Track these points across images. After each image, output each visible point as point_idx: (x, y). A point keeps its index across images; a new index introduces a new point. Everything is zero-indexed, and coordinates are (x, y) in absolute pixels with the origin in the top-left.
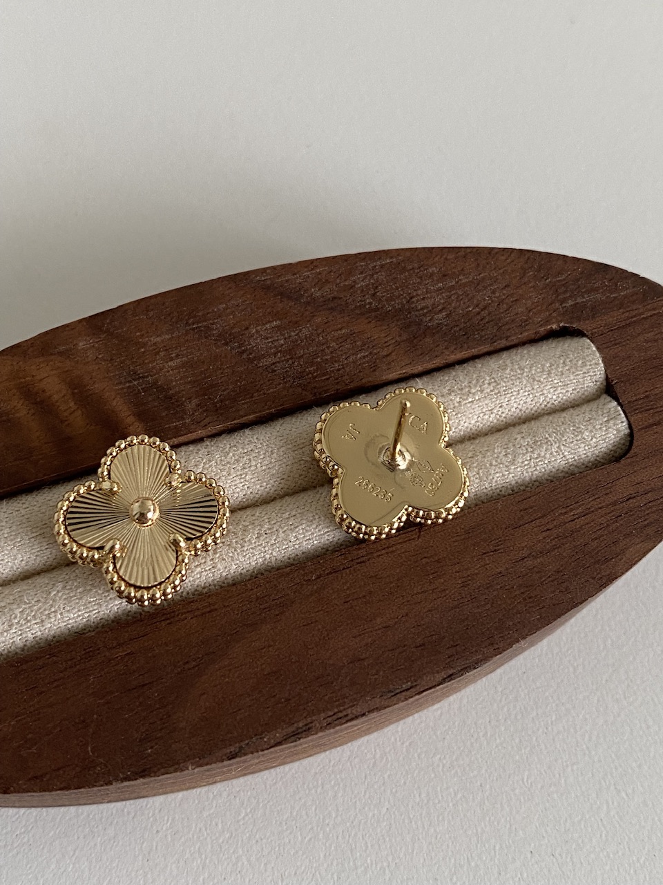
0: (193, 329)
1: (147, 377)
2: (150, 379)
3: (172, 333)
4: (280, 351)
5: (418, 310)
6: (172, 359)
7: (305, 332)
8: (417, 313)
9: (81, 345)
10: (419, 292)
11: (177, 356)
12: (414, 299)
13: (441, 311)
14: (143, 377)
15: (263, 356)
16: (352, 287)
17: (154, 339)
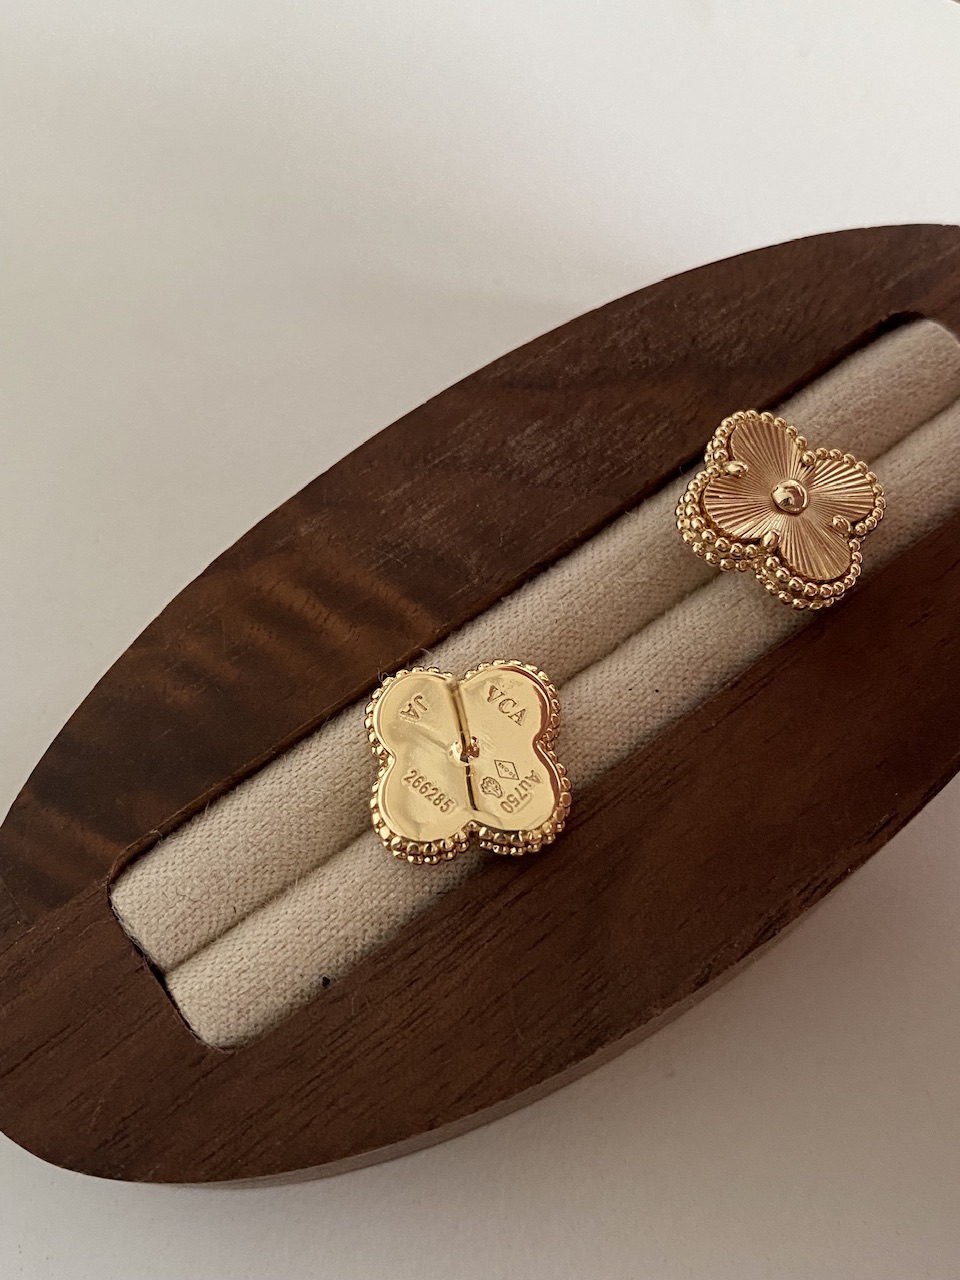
0: (436, 466)
1: (402, 543)
2: (407, 545)
3: (413, 479)
4: (557, 458)
5: (709, 351)
6: (425, 511)
7: (579, 423)
8: (709, 354)
9: (303, 530)
10: (702, 328)
11: (430, 505)
12: (699, 339)
13: (737, 342)
14: (398, 546)
15: (538, 471)
16: (615, 347)
17: (393, 494)
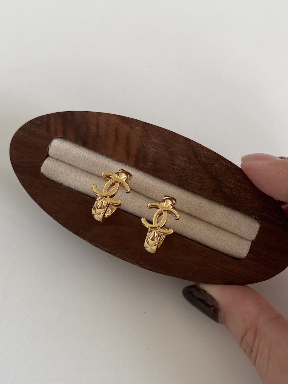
0: (165, 145)
1: (145, 149)
2: (145, 150)
3: (160, 142)
4: (181, 167)
5: (224, 184)
6: (154, 149)
7: (191, 167)
8: (223, 185)
9: (137, 128)
10: (229, 180)
11: (156, 149)
12: (225, 181)
13: (229, 189)
14: (144, 148)
15: (176, 165)
16: (213, 165)
17: (154, 140)
